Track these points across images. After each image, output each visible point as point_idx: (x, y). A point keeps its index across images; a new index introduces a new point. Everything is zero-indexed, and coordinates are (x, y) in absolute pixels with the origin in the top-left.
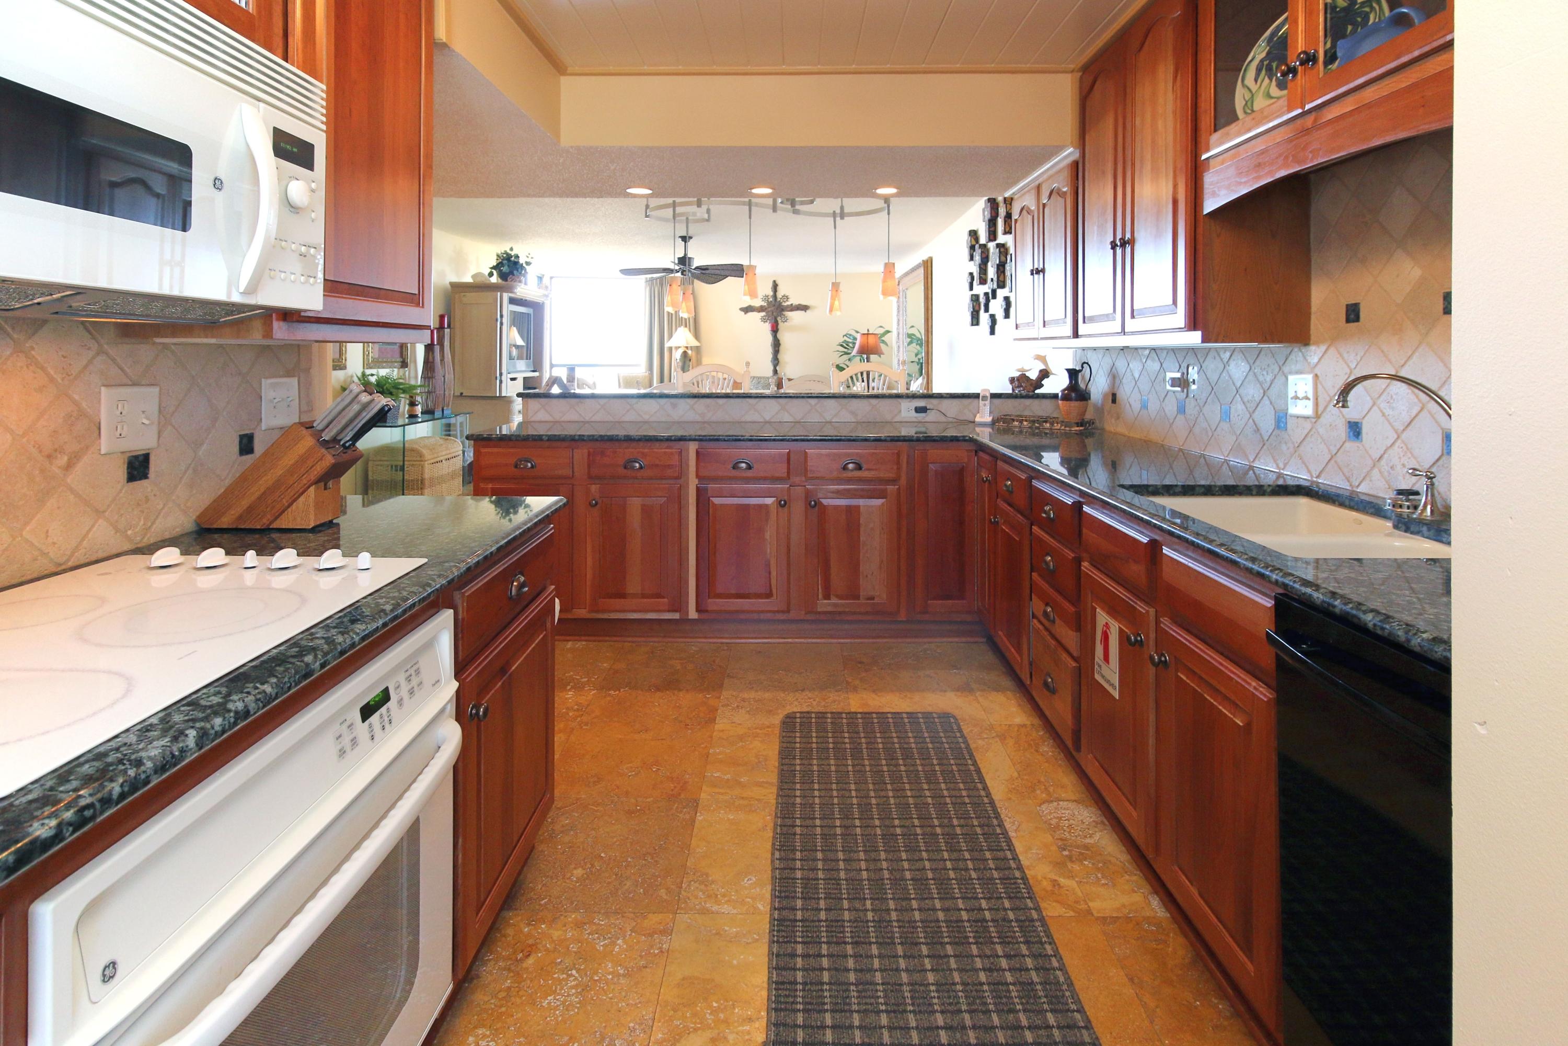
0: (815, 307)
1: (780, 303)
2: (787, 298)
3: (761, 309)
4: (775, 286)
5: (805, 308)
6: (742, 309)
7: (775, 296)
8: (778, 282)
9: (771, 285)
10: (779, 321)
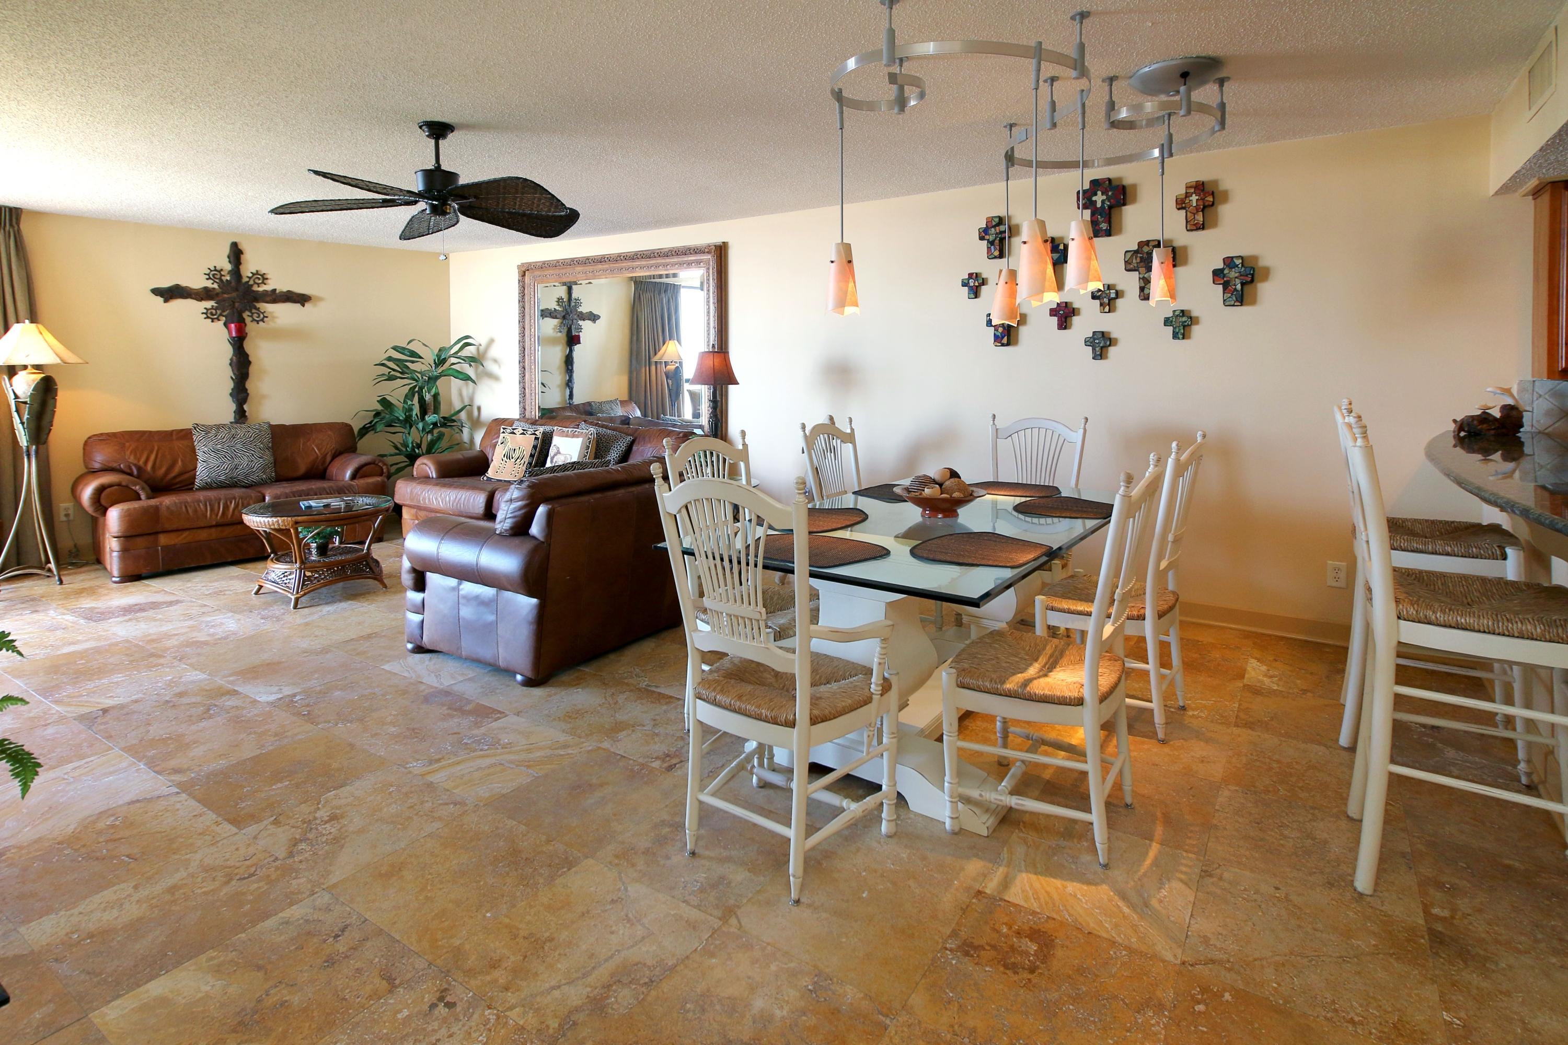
0: (319, 299)
1: (248, 287)
2: (264, 278)
3: (203, 295)
4: (236, 254)
5: (302, 299)
6: (157, 292)
7: (236, 272)
8: (243, 246)
9: (227, 250)
10: (248, 320)
